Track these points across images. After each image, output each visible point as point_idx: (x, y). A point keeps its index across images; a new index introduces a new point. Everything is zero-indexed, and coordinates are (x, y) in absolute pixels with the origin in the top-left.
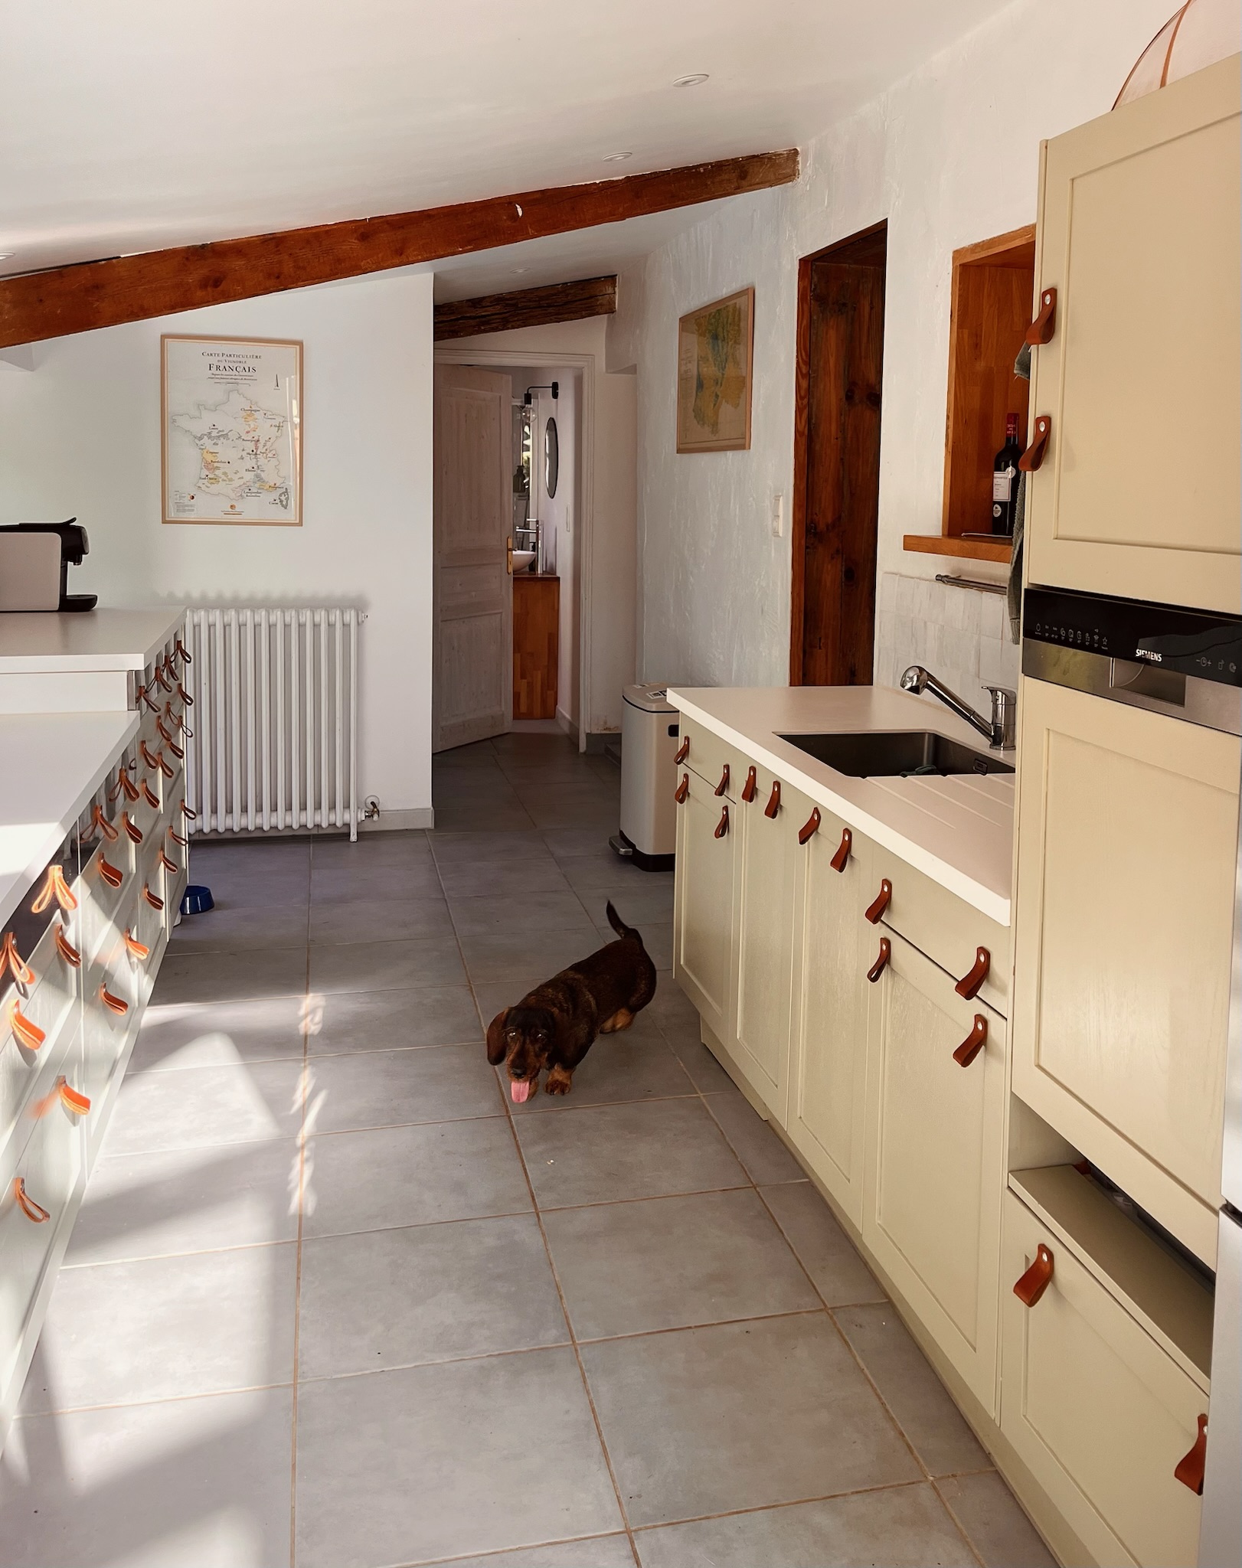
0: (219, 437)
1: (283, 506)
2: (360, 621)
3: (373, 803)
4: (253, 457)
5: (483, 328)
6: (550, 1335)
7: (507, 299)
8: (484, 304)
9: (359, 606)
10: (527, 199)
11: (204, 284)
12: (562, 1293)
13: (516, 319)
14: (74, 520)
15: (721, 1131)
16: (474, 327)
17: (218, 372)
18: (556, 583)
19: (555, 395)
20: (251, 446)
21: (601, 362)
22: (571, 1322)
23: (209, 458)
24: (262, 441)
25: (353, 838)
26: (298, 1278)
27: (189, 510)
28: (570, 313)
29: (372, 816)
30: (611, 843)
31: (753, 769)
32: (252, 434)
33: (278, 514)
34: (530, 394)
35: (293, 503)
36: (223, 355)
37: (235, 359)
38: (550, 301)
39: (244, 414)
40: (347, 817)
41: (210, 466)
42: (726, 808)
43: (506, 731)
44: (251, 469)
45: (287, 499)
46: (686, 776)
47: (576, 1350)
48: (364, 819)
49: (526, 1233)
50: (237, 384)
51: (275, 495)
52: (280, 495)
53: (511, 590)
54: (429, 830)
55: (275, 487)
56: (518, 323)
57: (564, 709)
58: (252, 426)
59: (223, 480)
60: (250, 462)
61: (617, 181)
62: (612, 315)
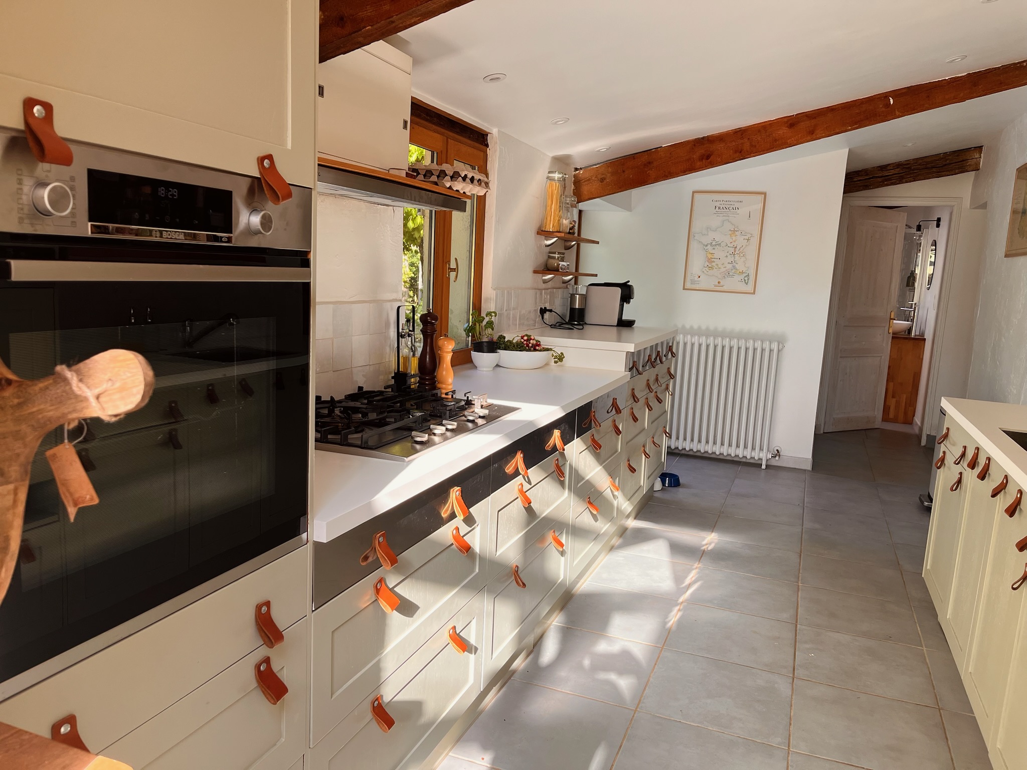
0: (716, 245)
1: (745, 283)
2: (780, 348)
3: (777, 450)
4: (732, 256)
5: (886, 183)
6: (776, 741)
7: (905, 165)
8: (888, 168)
9: (781, 341)
10: (897, 94)
11: (701, 158)
12: (792, 722)
13: (909, 176)
14: (629, 281)
15: (930, 672)
16: (880, 182)
17: (719, 210)
18: (923, 342)
19: (938, 226)
20: (732, 250)
21: (967, 202)
22: (791, 738)
23: (710, 256)
24: (738, 248)
25: (764, 467)
26: (656, 664)
27: (697, 284)
28: (947, 171)
29: (775, 457)
30: (920, 499)
31: (978, 449)
32: (733, 243)
33: (742, 287)
34: (921, 225)
35: (751, 282)
36: (723, 201)
37: (729, 203)
38: (933, 165)
39: (730, 232)
40: (761, 455)
41: (710, 260)
42: (961, 474)
43: (876, 427)
44: (731, 262)
45: (748, 279)
46: (944, 453)
47: (789, 753)
48: (771, 457)
49: (783, 686)
50: (728, 216)
51: (742, 277)
52: (745, 277)
53: (890, 344)
54: (808, 471)
55: (742, 273)
56: (910, 179)
57: (917, 420)
58: (734, 239)
59: (716, 268)
60: (730, 259)
61: (961, 77)
62: (977, 172)
